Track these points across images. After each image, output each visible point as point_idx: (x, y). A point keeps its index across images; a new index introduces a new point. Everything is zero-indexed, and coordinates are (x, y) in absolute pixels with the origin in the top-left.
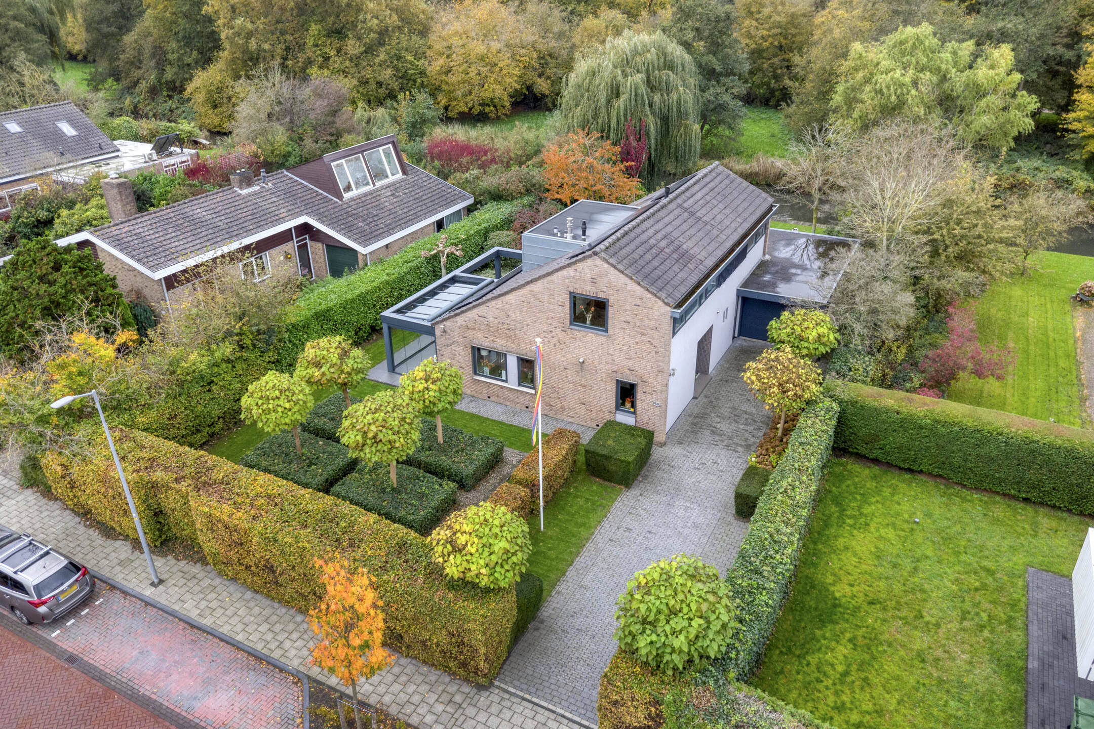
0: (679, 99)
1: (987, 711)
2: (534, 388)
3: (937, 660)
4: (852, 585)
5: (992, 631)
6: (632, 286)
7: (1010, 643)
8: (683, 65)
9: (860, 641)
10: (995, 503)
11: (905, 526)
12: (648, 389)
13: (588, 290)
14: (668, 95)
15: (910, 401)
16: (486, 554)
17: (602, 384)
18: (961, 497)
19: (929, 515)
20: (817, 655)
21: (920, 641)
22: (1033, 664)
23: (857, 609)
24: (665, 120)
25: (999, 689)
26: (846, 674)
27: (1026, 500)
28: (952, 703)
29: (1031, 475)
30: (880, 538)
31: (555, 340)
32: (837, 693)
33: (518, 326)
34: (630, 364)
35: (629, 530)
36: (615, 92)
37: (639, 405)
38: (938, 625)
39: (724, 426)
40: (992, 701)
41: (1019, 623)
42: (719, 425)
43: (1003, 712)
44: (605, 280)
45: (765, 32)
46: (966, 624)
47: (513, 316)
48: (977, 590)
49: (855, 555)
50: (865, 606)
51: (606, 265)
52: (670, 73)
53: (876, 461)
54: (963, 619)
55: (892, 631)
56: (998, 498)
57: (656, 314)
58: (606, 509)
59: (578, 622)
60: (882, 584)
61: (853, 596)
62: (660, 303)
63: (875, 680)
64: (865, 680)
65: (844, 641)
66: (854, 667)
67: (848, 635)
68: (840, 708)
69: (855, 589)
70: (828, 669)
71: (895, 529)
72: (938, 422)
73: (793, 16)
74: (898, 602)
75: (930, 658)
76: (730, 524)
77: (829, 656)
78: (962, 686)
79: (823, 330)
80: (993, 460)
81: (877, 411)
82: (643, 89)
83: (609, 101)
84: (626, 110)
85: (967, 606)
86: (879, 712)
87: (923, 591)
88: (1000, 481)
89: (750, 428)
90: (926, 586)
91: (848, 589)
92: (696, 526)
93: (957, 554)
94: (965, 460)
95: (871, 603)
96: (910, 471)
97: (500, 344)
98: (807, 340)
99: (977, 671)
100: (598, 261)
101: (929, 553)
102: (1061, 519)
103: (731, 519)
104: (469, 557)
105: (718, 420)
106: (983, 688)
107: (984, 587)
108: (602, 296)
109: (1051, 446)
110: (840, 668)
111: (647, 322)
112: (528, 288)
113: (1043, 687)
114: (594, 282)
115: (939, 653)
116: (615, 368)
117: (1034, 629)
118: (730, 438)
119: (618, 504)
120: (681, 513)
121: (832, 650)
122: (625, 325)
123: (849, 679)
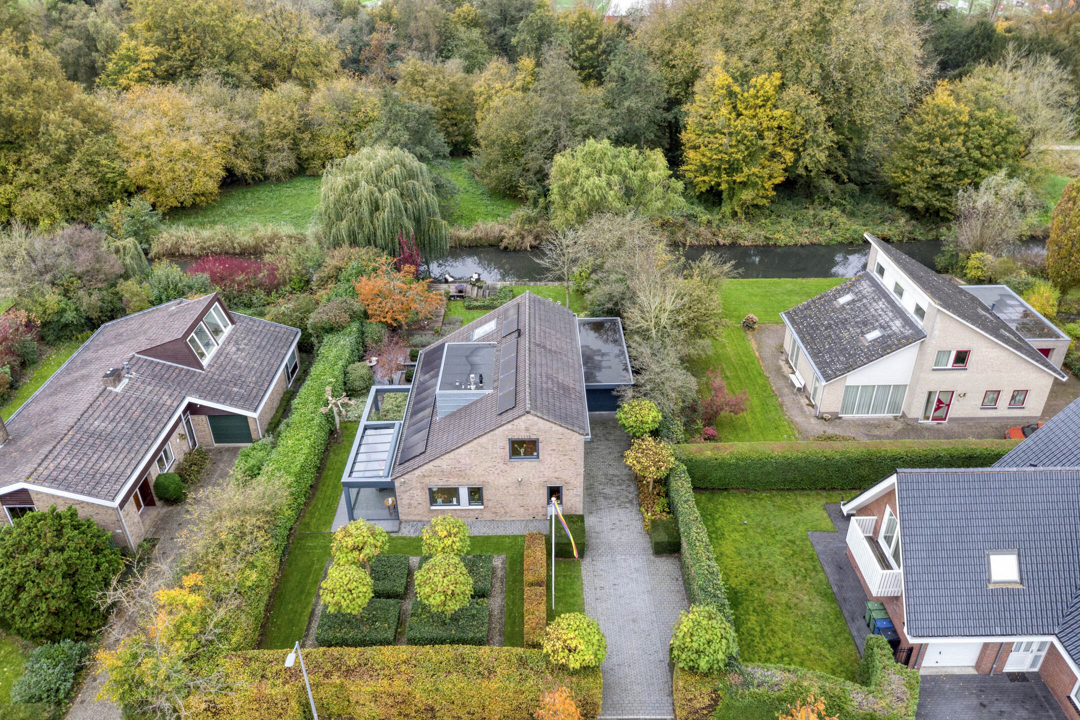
0: (426, 202)
1: (829, 623)
2: (483, 504)
3: (796, 605)
4: (736, 577)
5: (810, 578)
6: (556, 428)
7: (821, 581)
8: (421, 173)
9: (759, 609)
10: (774, 496)
11: (741, 528)
12: (570, 487)
13: (522, 435)
14: (416, 199)
15: (718, 448)
16: (590, 647)
17: (536, 492)
18: (758, 498)
19: (748, 516)
20: (745, 626)
21: (784, 597)
22: (835, 589)
23: (747, 590)
24: (418, 221)
25: (828, 610)
26: (762, 631)
27: (788, 490)
28: (813, 626)
29: (790, 476)
30: (734, 541)
31: (499, 470)
32: (764, 644)
33: (468, 467)
34: (556, 475)
35: (602, 588)
36: (376, 207)
37: (564, 498)
38: (786, 585)
39: (608, 491)
40: (828, 617)
41: (819, 568)
42: (605, 491)
43: (836, 621)
44: (536, 427)
45: (434, 99)
46: (798, 578)
47: (463, 461)
48: (792, 555)
49: (728, 557)
50: (749, 587)
51: (536, 418)
52: (415, 182)
53: (706, 489)
54: (795, 575)
55: (768, 597)
56: (774, 492)
57: (574, 441)
58: (579, 577)
59: (615, 660)
60: (750, 570)
61: (741, 584)
62: (577, 434)
63: (776, 629)
64: (772, 630)
65: (751, 613)
66: (764, 626)
67: (751, 608)
68: (769, 652)
69: (739, 579)
70: (752, 632)
71: (737, 531)
72: (737, 459)
73: (454, 84)
74: (763, 579)
75: (792, 605)
76: (654, 562)
77: (749, 625)
78: (813, 614)
79: (654, 414)
80: (769, 473)
81: (705, 462)
82: (398, 198)
83: (371, 214)
84: (388, 220)
85: (793, 568)
86: (787, 646)
87: (770, 567)
88: (775, 483)
89: (624, 487)
90: (770, 563)
91: (736, 580)
92: (637, 570)
93: (773, 536)
94: (756, 476)
95: (751, 584)
96: (726, 489)
97: (452, 483)
98: (647, 423)
99: (815, 603)
100: (530, 417)
101: (761, 541)
102: (808, 495)
103: (652, 558)
104: (581, 653)
105: (601, 487)
106: (821, 611)
107: (795, 552)
108: (533, 437)
109: (798, 459)
110: (758, 629)
111: (567, 447)
112: (475, 442)
113: (845, 600)
114: (527, 429)
115: (795, 600)
116: (546, 479)
117: (826, 568)
118: (617, 499)
119: (583, 572)
120: (624, 564)
121: (749, 620)
122: (551, 452)
123: (765, 633)
